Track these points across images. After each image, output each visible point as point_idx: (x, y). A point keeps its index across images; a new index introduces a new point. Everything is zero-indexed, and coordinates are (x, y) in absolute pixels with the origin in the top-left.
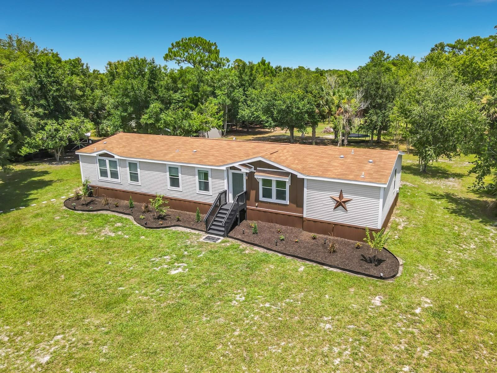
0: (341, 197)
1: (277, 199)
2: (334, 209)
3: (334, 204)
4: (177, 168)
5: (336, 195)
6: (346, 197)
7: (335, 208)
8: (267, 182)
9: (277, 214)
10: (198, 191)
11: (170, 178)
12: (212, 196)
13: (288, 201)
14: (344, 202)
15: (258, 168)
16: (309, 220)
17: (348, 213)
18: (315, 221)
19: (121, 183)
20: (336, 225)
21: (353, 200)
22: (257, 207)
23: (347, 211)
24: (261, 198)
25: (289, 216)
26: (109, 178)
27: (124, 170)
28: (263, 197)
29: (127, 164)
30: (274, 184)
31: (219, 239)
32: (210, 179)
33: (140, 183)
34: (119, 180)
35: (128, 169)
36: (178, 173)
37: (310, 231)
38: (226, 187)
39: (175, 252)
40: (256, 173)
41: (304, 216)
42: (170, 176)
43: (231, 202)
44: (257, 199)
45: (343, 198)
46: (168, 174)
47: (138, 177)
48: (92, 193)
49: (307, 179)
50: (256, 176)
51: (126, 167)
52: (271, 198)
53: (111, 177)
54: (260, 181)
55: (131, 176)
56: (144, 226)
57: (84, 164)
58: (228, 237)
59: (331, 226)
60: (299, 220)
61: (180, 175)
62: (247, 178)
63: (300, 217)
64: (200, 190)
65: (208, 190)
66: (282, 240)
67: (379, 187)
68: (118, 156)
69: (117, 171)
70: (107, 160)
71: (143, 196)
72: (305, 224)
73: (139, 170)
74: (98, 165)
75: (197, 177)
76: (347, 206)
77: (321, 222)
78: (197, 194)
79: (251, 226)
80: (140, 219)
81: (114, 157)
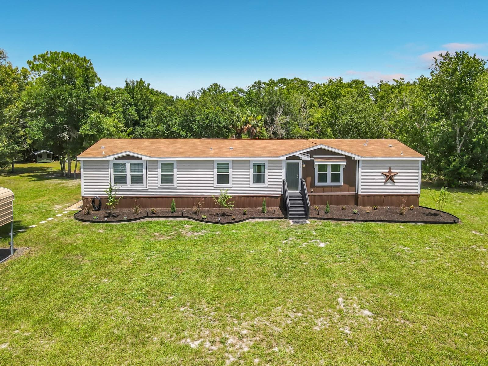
0: (390, 172)
1: (331, 182)
2: (385, 183)
3: (384, 179)
4: (229, 164)
5: (386, 171)
6: (394, 171)
7: (386, 182)
8: (322, 168)
9: (331, 195)
10: (251, 184)
11: (217, 174)
12: (267, 187)
13: (342, 183)
14: (393, 176)
15: (314, 156)
16: (363, 196)
17: (396, 185)
18: (368, 196)
19: (147, 188)
20: (386, 196)
21: (399, 173)
22: (312, 192)
23: (394, 182)
24: (317, 183)
25: (343, 195)
26: (129, 184)
27: (153, 172)
28: (318, 182)
29: (159, 165)
30: (329, 169)
31: (305, 221)
32: (266, 171)
33: (175, 184)
34: (144, 185)
35: (159, 171)
36: (228, 168)
37: (364, 205)
38: (284, 177)
39: (289, 234)
40: (315, 160)
41: (359, 193)
42: (217, 172)
43: (289, 191)
44: (312, 185)
45: (391, 173)
46: (215, 171)
47: (173, 178)
48: (101, 206)
49: (362, 160)
50: (317, 162)
51: (156, 169)
52: (326, 182)
53: (132, 183)
54: (316, 168)
55: (162, 178)
56: (219, 223)
57: (88, 172)
58: (310, 218)
59: (382, 198)
60: (354, 197)
61: (231, 171)
62: (304, 166)
63: (353, 195)
64: (254, 183)
65: (264, 182)
66: (356, 213)
67: (419, 160)
68: (147, 157)
69: (142, 175)
70: (128, 163)
71: (179, 199)
72: (360, 200)
73: (175, 171)
74: (112, 170)
75: (251, 170)
76: (395, 178)
77: (374, 196)
78: (250, 187)
79: (316, 209)
80: (203, 218)
81: (141, 159)
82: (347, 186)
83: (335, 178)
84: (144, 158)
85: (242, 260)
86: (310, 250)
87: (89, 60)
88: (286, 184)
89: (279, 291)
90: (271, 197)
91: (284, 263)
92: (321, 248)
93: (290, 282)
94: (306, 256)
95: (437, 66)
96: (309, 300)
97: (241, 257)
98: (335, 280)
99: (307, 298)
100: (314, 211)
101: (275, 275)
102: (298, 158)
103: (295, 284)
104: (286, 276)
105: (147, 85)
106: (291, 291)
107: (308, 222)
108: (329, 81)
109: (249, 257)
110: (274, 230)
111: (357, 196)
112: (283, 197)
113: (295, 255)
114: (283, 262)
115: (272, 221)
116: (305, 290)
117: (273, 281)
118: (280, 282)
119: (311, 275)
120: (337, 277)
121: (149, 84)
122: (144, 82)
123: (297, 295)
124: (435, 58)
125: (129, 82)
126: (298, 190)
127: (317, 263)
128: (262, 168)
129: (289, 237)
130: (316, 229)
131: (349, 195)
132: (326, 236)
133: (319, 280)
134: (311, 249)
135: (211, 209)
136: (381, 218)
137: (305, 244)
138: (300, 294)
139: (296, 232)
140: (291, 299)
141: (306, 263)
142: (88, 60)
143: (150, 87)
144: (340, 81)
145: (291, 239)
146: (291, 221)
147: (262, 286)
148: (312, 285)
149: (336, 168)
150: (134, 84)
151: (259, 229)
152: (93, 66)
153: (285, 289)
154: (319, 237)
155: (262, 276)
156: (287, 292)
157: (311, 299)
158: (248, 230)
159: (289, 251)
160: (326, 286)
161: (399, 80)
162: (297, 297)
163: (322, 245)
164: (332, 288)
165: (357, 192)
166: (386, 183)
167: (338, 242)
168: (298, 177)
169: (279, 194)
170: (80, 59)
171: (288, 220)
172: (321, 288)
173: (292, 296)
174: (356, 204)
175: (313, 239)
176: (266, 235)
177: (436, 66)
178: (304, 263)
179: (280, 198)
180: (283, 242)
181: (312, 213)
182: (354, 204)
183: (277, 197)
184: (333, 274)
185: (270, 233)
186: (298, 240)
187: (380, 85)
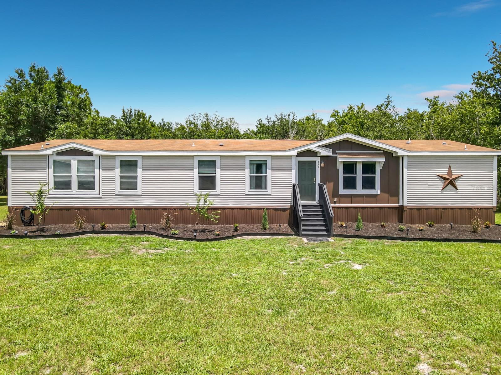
0: (450, 173)
1: (363, 188)
2: (442, 189)
3: (441, 183)
4: (215, 161)
5: (444, 172)
6: (456, 173)
7: (444, 188)
8: (350, 168)
9: (363, 208)
10: (248, 190)
11: (199, 176)
12: (270, 195)
13: (379, 191)
14: (454, 179)
16: (411, 209)
17: (458, 192)
19: (100, 196)
20: (445, 209)
21: (464, 176)
22: (335, 203)
23: (457, 189)
24: (342, 191)
25: (381, 208)
26: (74, 190)
27: (109, 173)
28: (344, 189)
29: (118, 163)
30: (359, 168)
31: (327, 239)
32: (269, 171)
33: (139, 191)
34: (96, 192)
35: (118, 171)
36: (214, 169)
37: (412, 221)
38: (294, 181)
39: (301, 254)
40: (339, 156)
41: (405, 204)
42: (199, 173)
43: (302, 202)
44: (335, 194)
45: (452, 175)
46: (196, 171)
47: (136, 182)
48: (33, 219)
49: (408, 156)
50: (341, 159)
51: (114, 168)
52: (355, 188)
53: (79, 189)
54: (341, 168)
55: (121, 182)
56: (195, 239)
57: (19, 172)
58: (334, 236)
59: (439, 212)
60: (397, 211)
61: (218, 171)
62: (323, 165)
63: (395, 208)
64: (251, 189)
65: (266, 189)
66: (402, 231)
67: (493, 157)
68: (100, 151)
69: (94, 177)
70: (74, 160)
71: (144, 211)
72: (405, 214)
73: (139, 171)
74: (52, 170)
75: (247, 171)
76: (458, 183)
77: (427, 209)
78: (246, 195)
79: (341, 226)
80: (173, 234)
81: (91, 154)
82: (386, 196)
83: (369, 183)
84: (96, 152)
85: (214, 286)
86: (338, 274)
87: (86, 90)
88: (297, 188)
89: (275, 343)
90: (276, 209)
91: (290, 291)
92: (356, 271)
93: (301, 326)
94: (332, 282)
95: (496, 53)
96: (347, 368)
97: (211, 282)
98: (397, 324)
99: (341, 361)
100: (339, 228)
101: (270, 311)
102: (314, 154)
103: (310, 329)
104: (292, 314)
105: (148, 117)
106: (302, 345)
107: (331, 240)
108: (349, 108)
109: (227, 281)
110: (277, 248)
111: (401, 209)
112: (293, 210)
113: (311, 279)
114: (288, 290)
115: (276, 239)
116: (334, 343)
117: (265, 323)
118: (279, 325)
119: (345, 313)
120: (399, 317)
121: (150, 117)
122: (145, 114)
123: (316, 354)
124: (493, 42)
125: (126, 111)
126: (315, 200)
127: (352, 293)
128: (264, 167)
129: (301, 257)
130: (345, 248)
131: (389, 208)
132: (363, 256)
133: (361, 321)
134: (339, 272)
135: (190, 225)
136: (444, 236)
137: (328, 265)
138: (322, 352)
139: (313, 251)
140: (301, 362)
141: (332, 293)
142: (84, 89)
143: (151, 120)
144: (362, 107)
145: (303, 259)
146: (305, 239)
147: (238, 332)
148: (349, 333)
149: (369, 168)
150: (131, 112)
151: (254, 248)
152: (90, 96)
153: (289, 340)
154: (351, 257)
155: (244, 312)
156: (292, 345)
157: (349, 365)
158: (236, 249)
159: (299, 274)
160: (382, 336)
161: (433, 99)
162: (316, 357)
163: (357, 267)
164: (396, 339)
165: (400, 204)
166: (444, 190)
167: (385, 263)
168: (315, 181)
169: (288, 206)
170: (75, 87)
171: (300, 237)
172: (369, 340)
173: (304, 355)
174: (401, 220)
175: (341, 260)
176: (264, 255)
177: (494, 53)
178: (328, 293)
179: (289, 210)
180: (291, 263)
181: (335, 230)
182: (397, 220)
183: (284, 210)
184: (389, 311)
185: (271, 252)
186: (316, 261)
187: (407, 113)
